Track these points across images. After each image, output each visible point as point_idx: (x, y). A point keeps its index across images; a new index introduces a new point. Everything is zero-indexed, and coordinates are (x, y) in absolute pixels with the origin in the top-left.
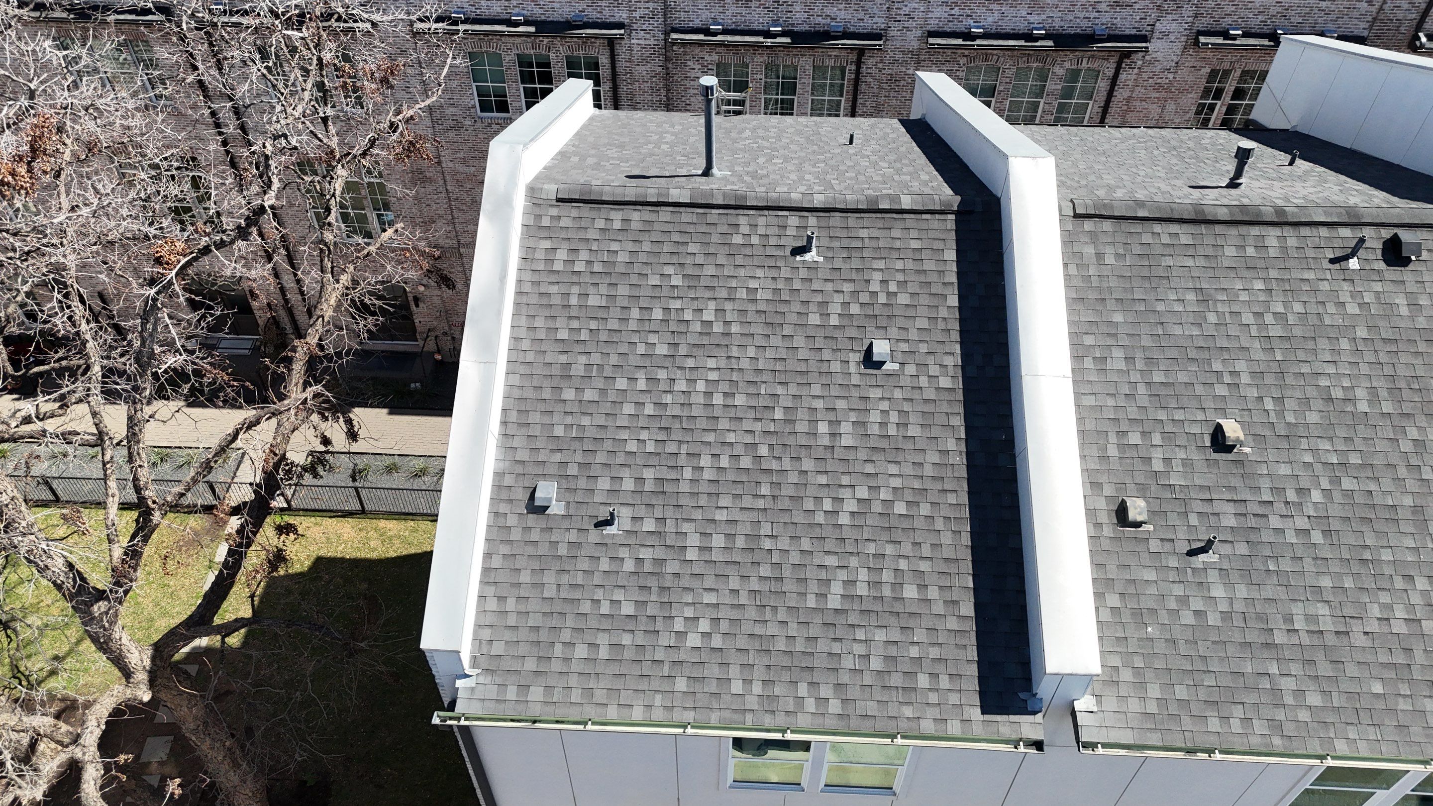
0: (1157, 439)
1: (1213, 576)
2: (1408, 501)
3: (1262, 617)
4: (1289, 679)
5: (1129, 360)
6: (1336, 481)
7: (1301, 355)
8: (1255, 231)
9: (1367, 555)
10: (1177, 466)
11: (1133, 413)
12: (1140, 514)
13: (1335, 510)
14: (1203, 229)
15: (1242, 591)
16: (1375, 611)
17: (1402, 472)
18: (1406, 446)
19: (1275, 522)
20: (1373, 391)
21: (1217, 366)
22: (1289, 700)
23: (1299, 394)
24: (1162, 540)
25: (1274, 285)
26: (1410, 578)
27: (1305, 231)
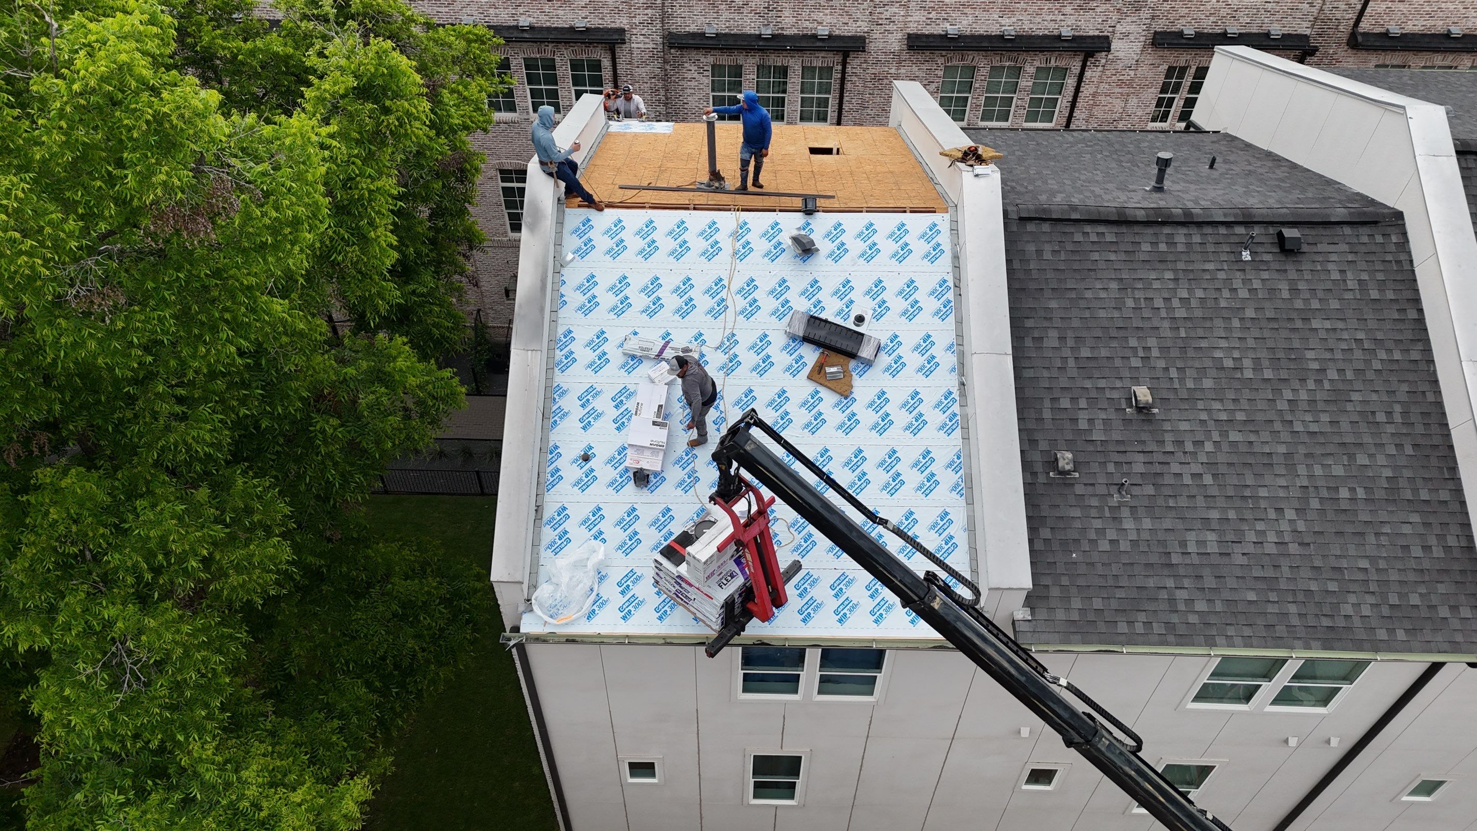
0: (1083, 403)
1: (1125, 512)
2: (1282, 449)
3: (1162, 543)
4: (1182, 591)
5: (1062, 339)
6: (1224, 434)
7: (1201, 333)
8: (1167, 230)
9: (1247, 493)
10: (1099, 425)
11: (1064, 382)
12: (1068, 464)
13: (1221, 458)
14: (1124, 229)
15: (1147, 523)
16: (1251, 537)
17: (1278, 426)
18: (1282, 405)
19: (1175, 468)
20: (1256, 360)
21: (1133, 342)
22: (1182, 607)
23: (1197, 364)
24: (1085, 485)
25: (1181, 275)
26: (1280, 510)
27: (1208, 230)
